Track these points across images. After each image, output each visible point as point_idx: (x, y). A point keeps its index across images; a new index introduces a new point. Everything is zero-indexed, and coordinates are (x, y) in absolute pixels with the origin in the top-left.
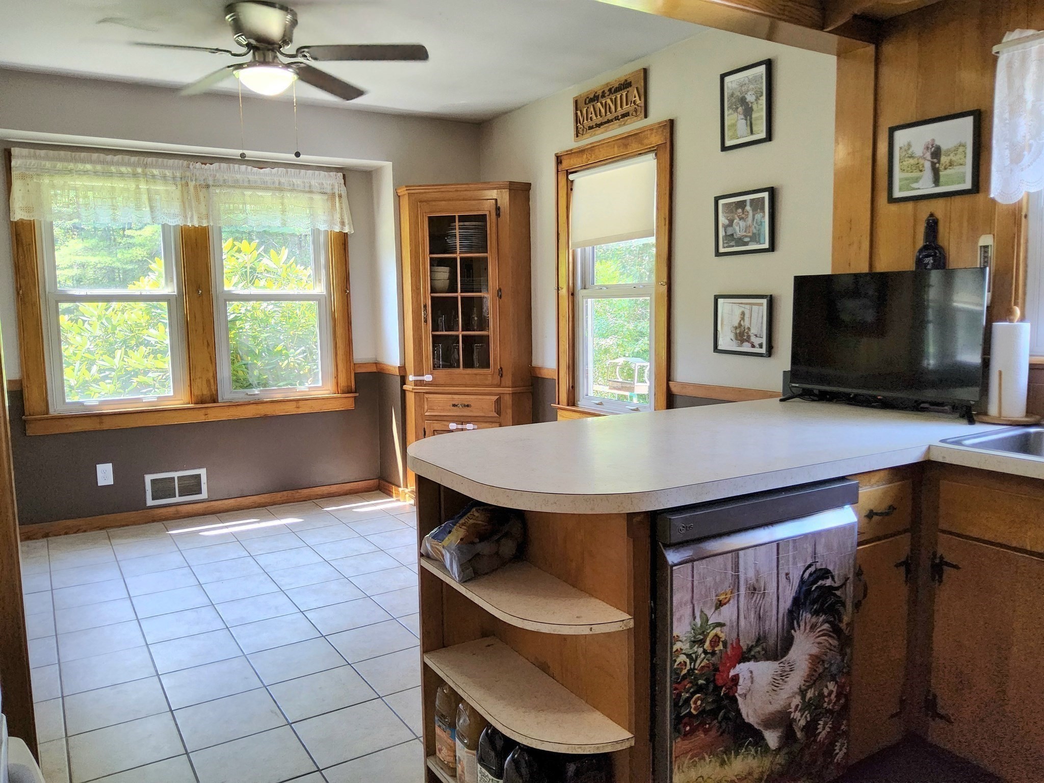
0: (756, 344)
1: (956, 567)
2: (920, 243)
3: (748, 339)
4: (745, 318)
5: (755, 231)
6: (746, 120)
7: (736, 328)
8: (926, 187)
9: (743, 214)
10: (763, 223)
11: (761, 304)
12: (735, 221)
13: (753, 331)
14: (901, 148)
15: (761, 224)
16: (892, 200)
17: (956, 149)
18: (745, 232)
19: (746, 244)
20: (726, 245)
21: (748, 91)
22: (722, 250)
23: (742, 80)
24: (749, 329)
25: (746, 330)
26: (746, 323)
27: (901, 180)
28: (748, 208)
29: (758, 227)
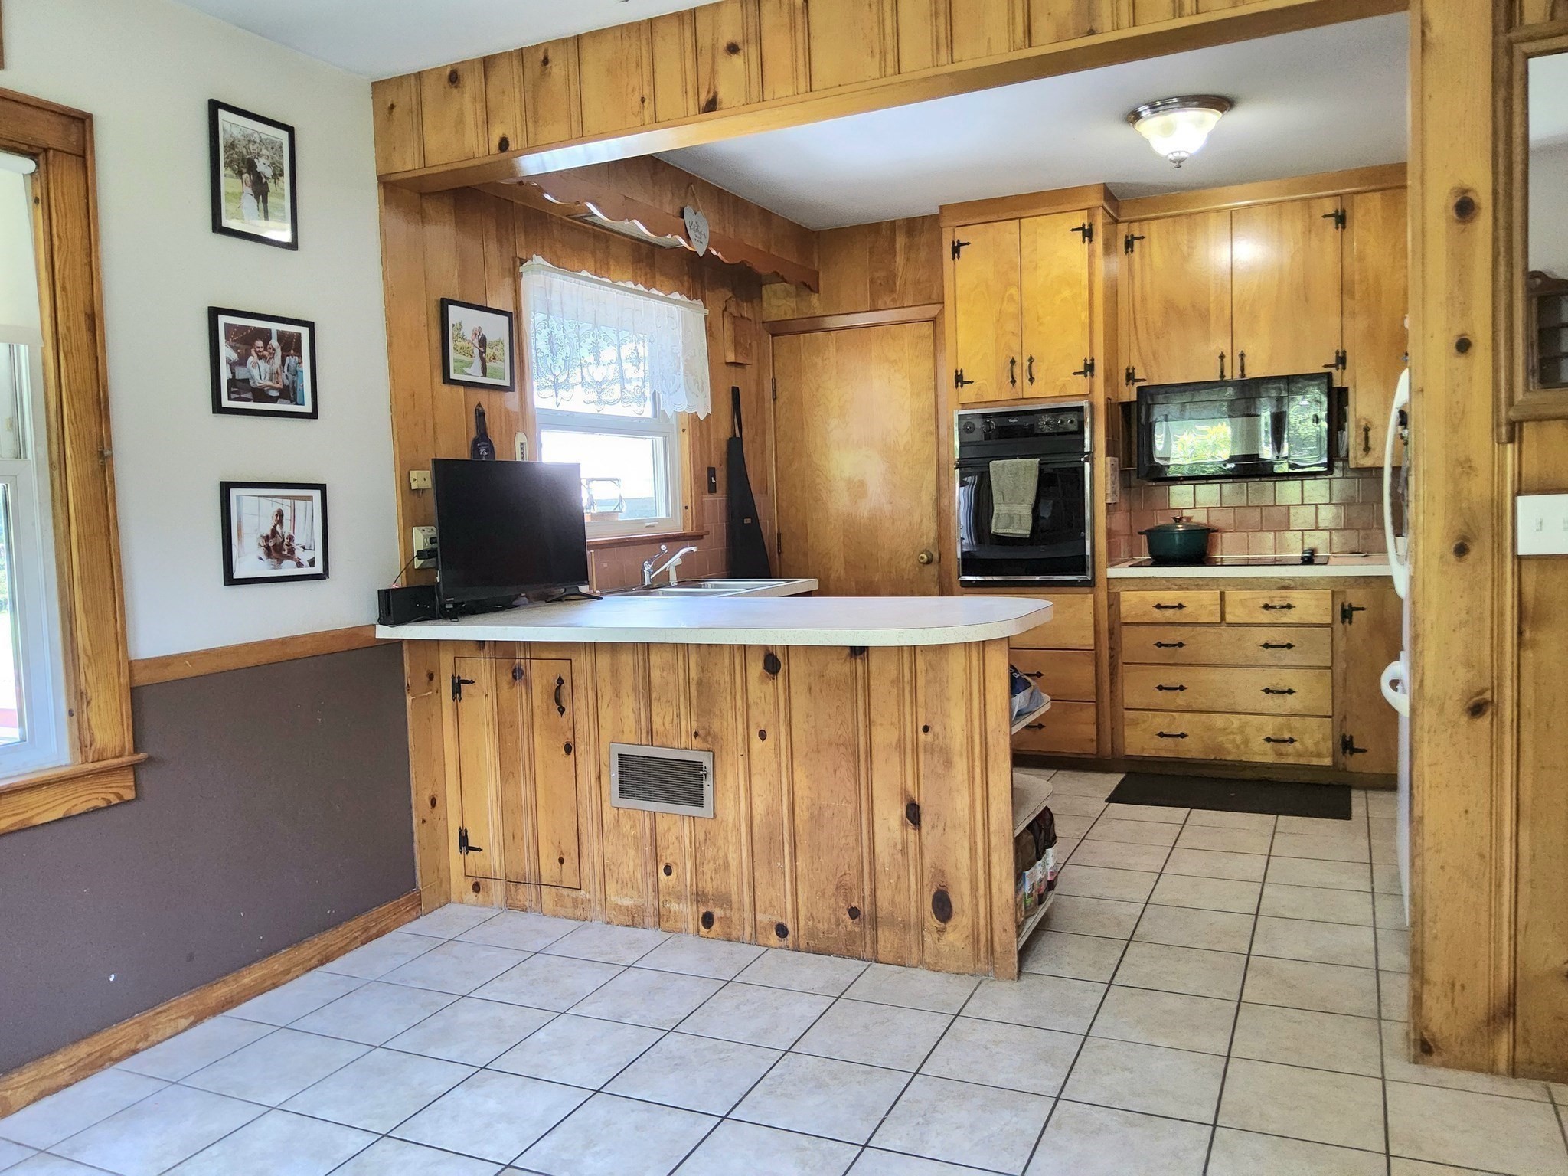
0: (305, 561)
3: (291, 556)
4: (284, 521)
5: (287, 382)
6: (257, 198)
7: (267, 538)
8: (477, 375)
9: (266, 350)
10: (299, 373)
11: (310, 498)
12: (251, 359)
13: (298, 540)
15: (296, 373)
16: (448, 380)
18: (271, 380)
19: (274, 400)
20: (233, 396)
21: (259, 155)
23: (249, 132)
24: (291, 538)
25: (286, 541)
26: (286, 529)
28: (274, 343)
29: (291, 377)
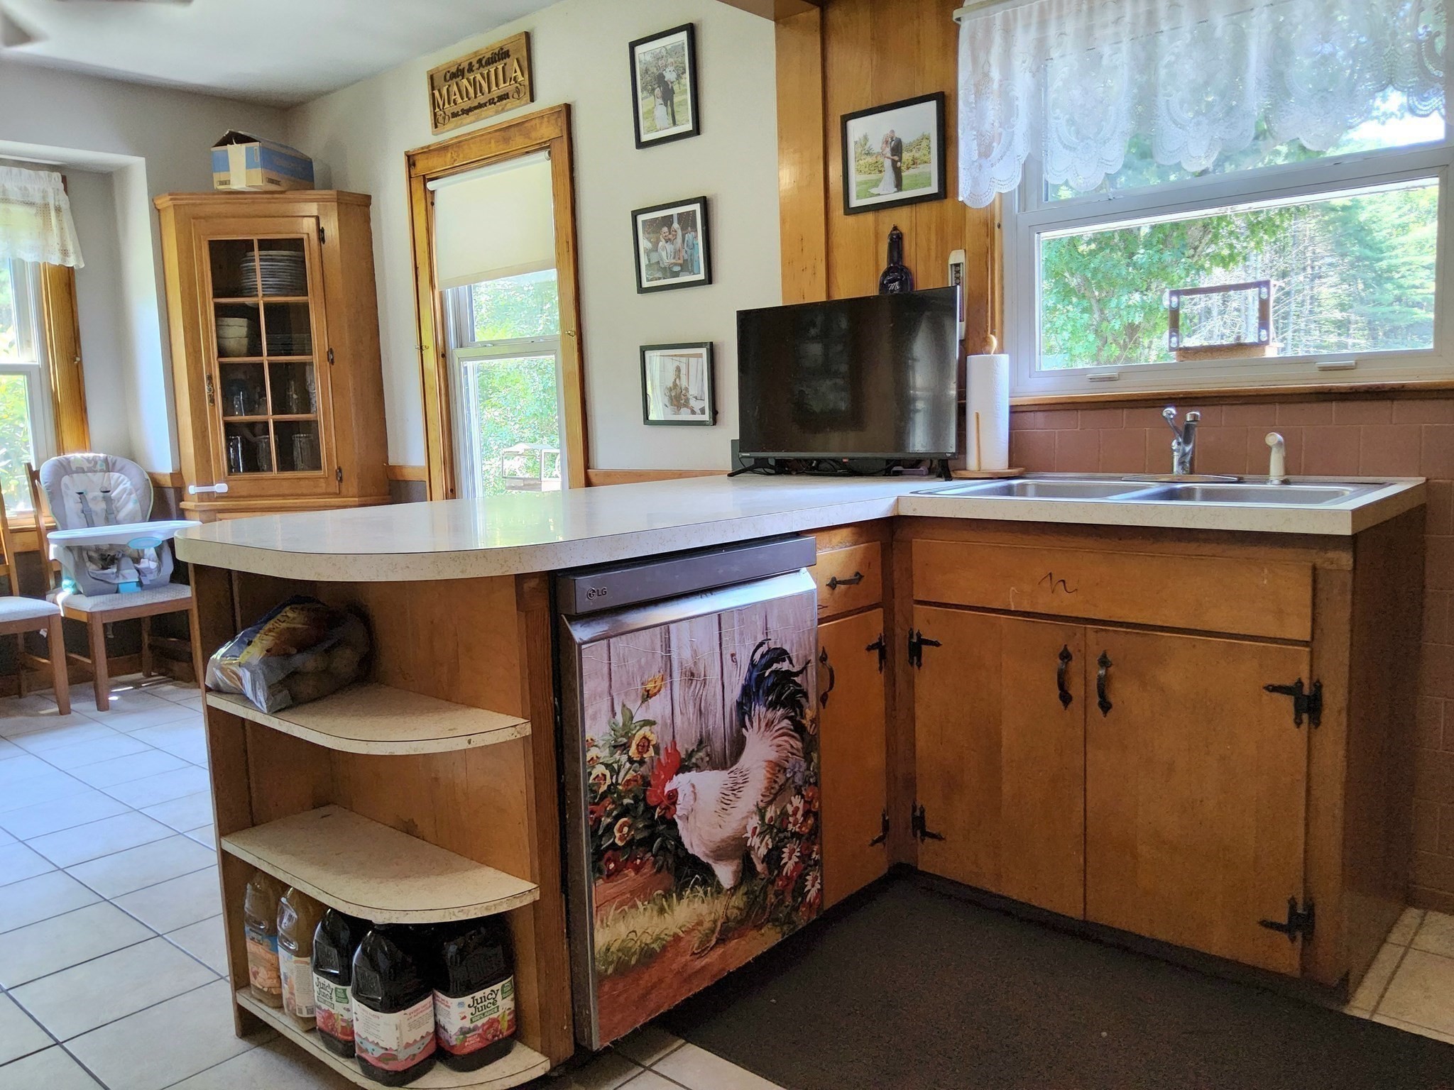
0: (697, 410)
1: (937, 644)
2: (884, 265)
3: (686, 404)
4: (681, 375)
5: (686, 257)
6: (666, 105)
7: (670, 390)
8: (888, 193)
9: (670, 234)
10: (696, 246)
11: (700, 356)
12: (661, 244)
13: (693, 391)
14: (856, 143)
15: (693, 247)
16: (849, 211)
17: (919, 143)
18: (674, 258)
19: (676, 275)
20: (650, 278)
21: (666, 66)
22: (645, 284)
23: (658, 51)
24: (687, 389)
25: (684, 392)
26: (684, 383)
27: (858, 184)
28: (676, 225)
29: (689, 251)
